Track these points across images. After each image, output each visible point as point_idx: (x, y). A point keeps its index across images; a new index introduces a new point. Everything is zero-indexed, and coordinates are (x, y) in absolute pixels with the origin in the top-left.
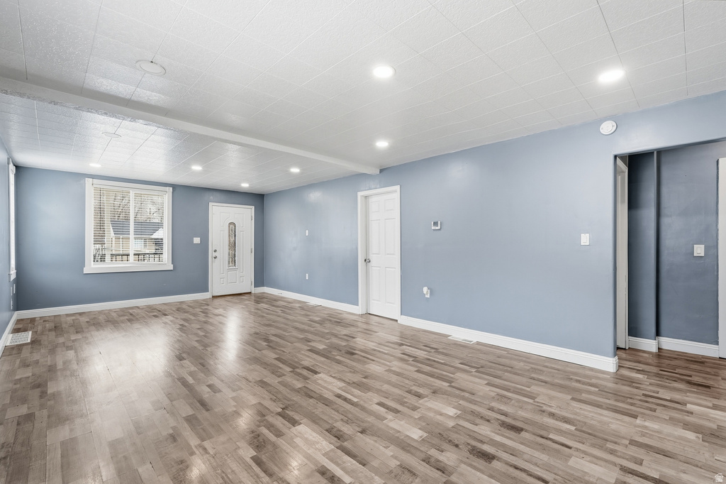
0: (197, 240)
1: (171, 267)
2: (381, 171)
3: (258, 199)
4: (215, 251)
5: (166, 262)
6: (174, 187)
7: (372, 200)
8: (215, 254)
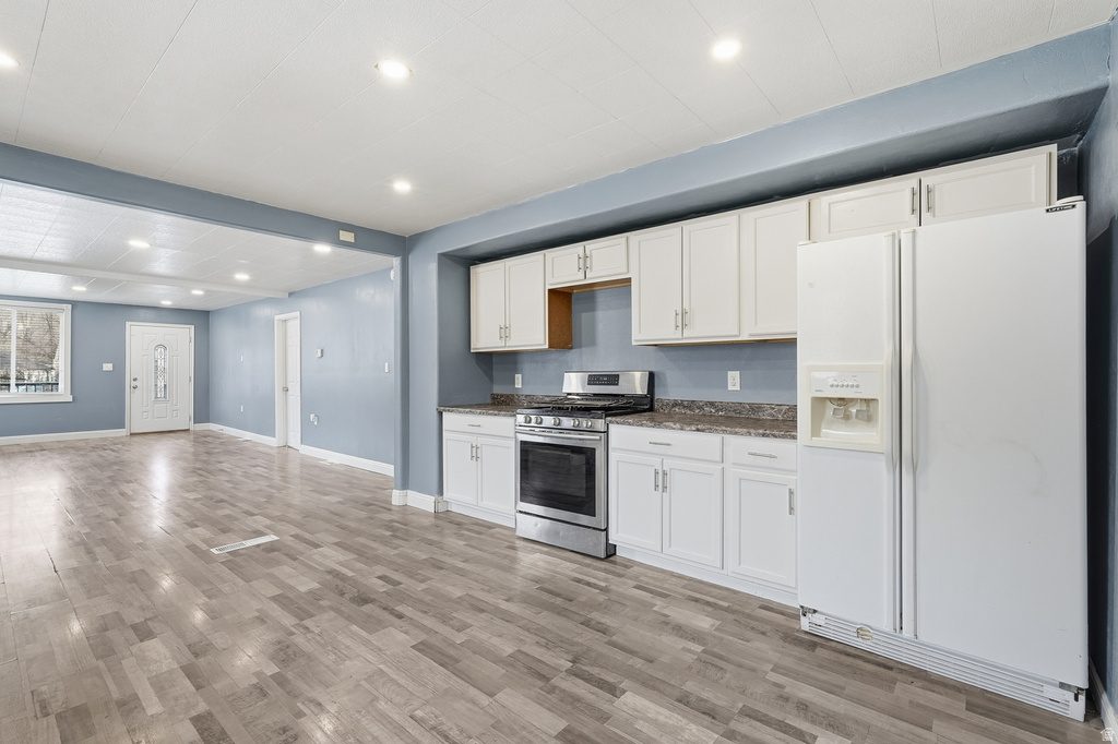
0: (108, 367)
1: (70, 399)
2: (290, 294)
3: (200, 318)
4: (135, 379)
5: (63, 393)
6: (74, 304)
7: (289, 324)
8: (134, 384)
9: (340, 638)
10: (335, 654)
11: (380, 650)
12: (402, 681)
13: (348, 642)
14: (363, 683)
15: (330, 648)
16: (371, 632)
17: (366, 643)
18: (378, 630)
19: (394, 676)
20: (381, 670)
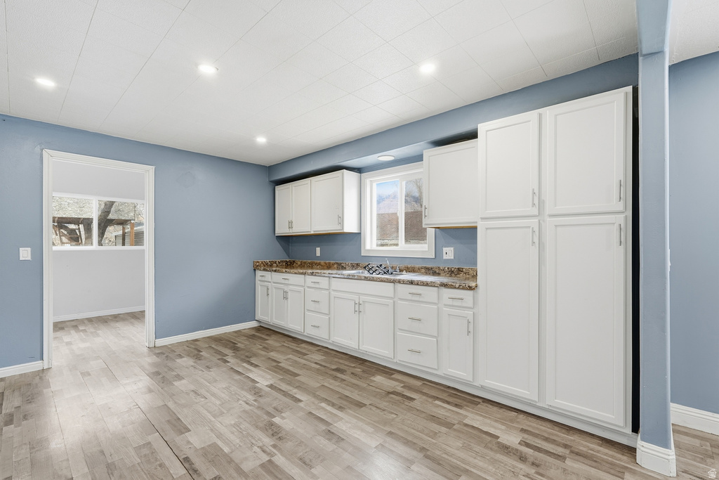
9: (238, 441)
10: (241, 429)
11: (212, 430)
12: (205, 412)
13: (232, 437)
14: (225, 412)
15: (244, 433)
16: (214, 445)
17: (220, 436)
18: (210, 446)
19: (208, 414)
20: (215, 418)
